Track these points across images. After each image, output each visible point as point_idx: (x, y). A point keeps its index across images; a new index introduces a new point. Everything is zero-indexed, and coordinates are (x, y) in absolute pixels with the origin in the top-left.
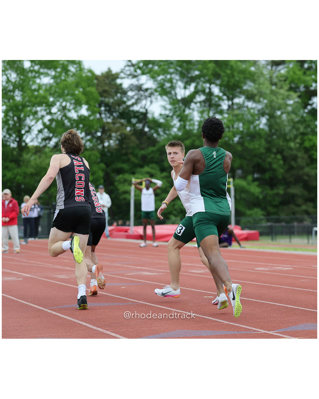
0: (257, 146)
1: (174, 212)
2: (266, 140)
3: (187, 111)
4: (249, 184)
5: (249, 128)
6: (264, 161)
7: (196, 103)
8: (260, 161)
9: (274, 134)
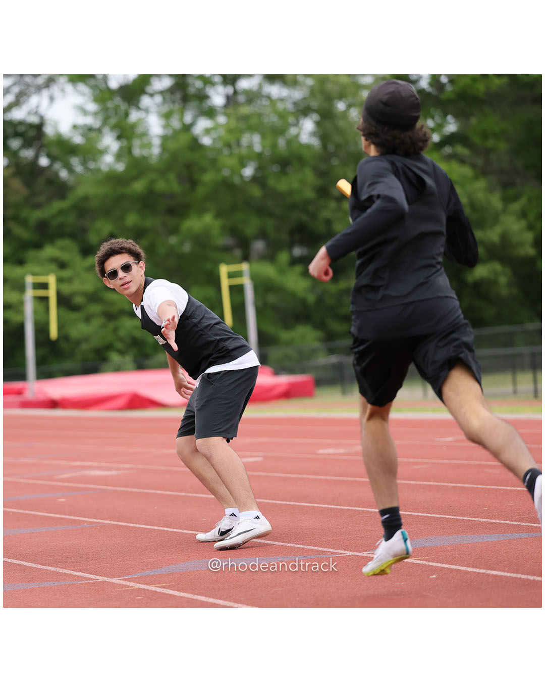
0: (295, 185)
1: (119, 345)
2: (315, 169)
3: (134, 116)
4: (281, 272)
5: (275, 146)
6: (314, 216)
7: (152, 95)
8: (305, 218)
9: (334, 155)
